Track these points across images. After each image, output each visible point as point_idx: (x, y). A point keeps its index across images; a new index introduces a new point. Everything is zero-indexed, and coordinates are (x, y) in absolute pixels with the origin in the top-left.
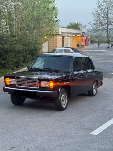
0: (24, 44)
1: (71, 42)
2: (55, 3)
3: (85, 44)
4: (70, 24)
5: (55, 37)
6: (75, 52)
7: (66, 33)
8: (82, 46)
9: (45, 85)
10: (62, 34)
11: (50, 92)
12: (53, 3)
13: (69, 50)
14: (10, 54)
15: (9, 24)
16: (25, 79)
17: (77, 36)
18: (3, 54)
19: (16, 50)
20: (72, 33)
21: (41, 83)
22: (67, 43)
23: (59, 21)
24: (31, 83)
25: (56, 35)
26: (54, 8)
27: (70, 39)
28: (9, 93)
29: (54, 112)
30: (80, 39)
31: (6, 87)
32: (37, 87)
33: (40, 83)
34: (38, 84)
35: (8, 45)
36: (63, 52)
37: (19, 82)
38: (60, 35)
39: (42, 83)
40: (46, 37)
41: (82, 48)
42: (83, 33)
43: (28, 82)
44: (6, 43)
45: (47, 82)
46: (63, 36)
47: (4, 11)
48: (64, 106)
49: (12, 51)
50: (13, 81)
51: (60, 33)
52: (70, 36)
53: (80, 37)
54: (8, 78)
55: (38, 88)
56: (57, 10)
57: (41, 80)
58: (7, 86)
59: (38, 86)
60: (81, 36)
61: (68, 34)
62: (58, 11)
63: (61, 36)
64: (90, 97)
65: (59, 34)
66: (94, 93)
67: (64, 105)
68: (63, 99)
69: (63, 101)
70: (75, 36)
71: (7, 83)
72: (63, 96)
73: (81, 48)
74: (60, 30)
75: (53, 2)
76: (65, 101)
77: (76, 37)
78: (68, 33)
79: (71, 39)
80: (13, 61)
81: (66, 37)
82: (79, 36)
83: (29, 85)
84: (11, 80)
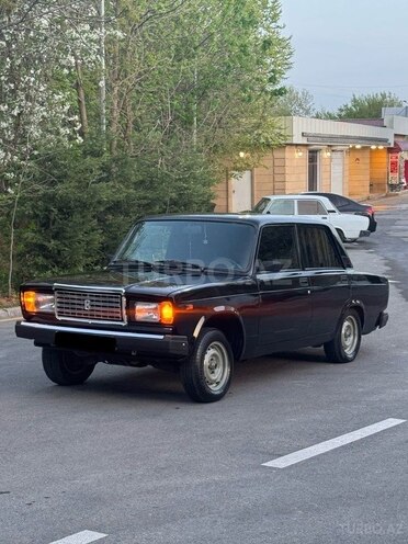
0: (142, 182)
1: (347, 173)
2: (280, 23)
3: (404, 180)
4: (355, 100)
5: (277, 154)
6: (343, 210)
7: (323, 138)
8: (393, 187)
9: (147, 314)
10: (306, 142)
11: (162, 337)
12: (273, 25)
13: (318, 203)
14: (77, 218)
15: (89, 108)
16: (84, 293)
17: (373, 147)
18: (52, 217)
19: (99, 202)
20: (347, 137)
21: (134, 308)
22: (325, 175)
23: (286, 92)
24: (102, 309)
25: (282, 147)
26: (267, 44)
27: (340, 161)
28: (36, 344)
29: (178, 405)
30: (384, 160)
31: (23, 323)
32: (122, 321)
33: (130, 307)
34: (124, 312)
35: (72, 185)
36: (296, 212)
37: (64, 306)
38: (297, 145)
39: (139, 307)
40: (242, 154)
41: (391, 196)
42: (396, 135)
43: (94, 303)
44: (65, 176)
45: (153, 306)
46: (312, 148)
47: (64, 62)
48: (215, 389)
49: (84, 206)
50: (47, 303)
51: (297, 139)
52: (339, 148)
53: (385, 154)
54: (32, 293)
55: (123, 324)
56: (286, 51)
57: (133, 298)
58: (28, 317)
59: (125, 319)
60: (390, 150)
61: (332, 142)
62: (291, 54)
63: (304, 149)
64: (332, 365)
65: (295, 142)
66: (349, 352)
67: (218, 383)
68: (213, 364)
69: (212, 369)
70: (364, 148)
71: (29, 309)
72: (211, 352)
73: (387, 196)
74: (300, 127)
75: (273, 18)
76: (218, 371)
77: (367, 154)
78: (331, 137)
79: (347, 162)
80: (88, 243)
81: (326, 155)
82: (381, 147)
83: (95, 313)
84: (42, 298)
